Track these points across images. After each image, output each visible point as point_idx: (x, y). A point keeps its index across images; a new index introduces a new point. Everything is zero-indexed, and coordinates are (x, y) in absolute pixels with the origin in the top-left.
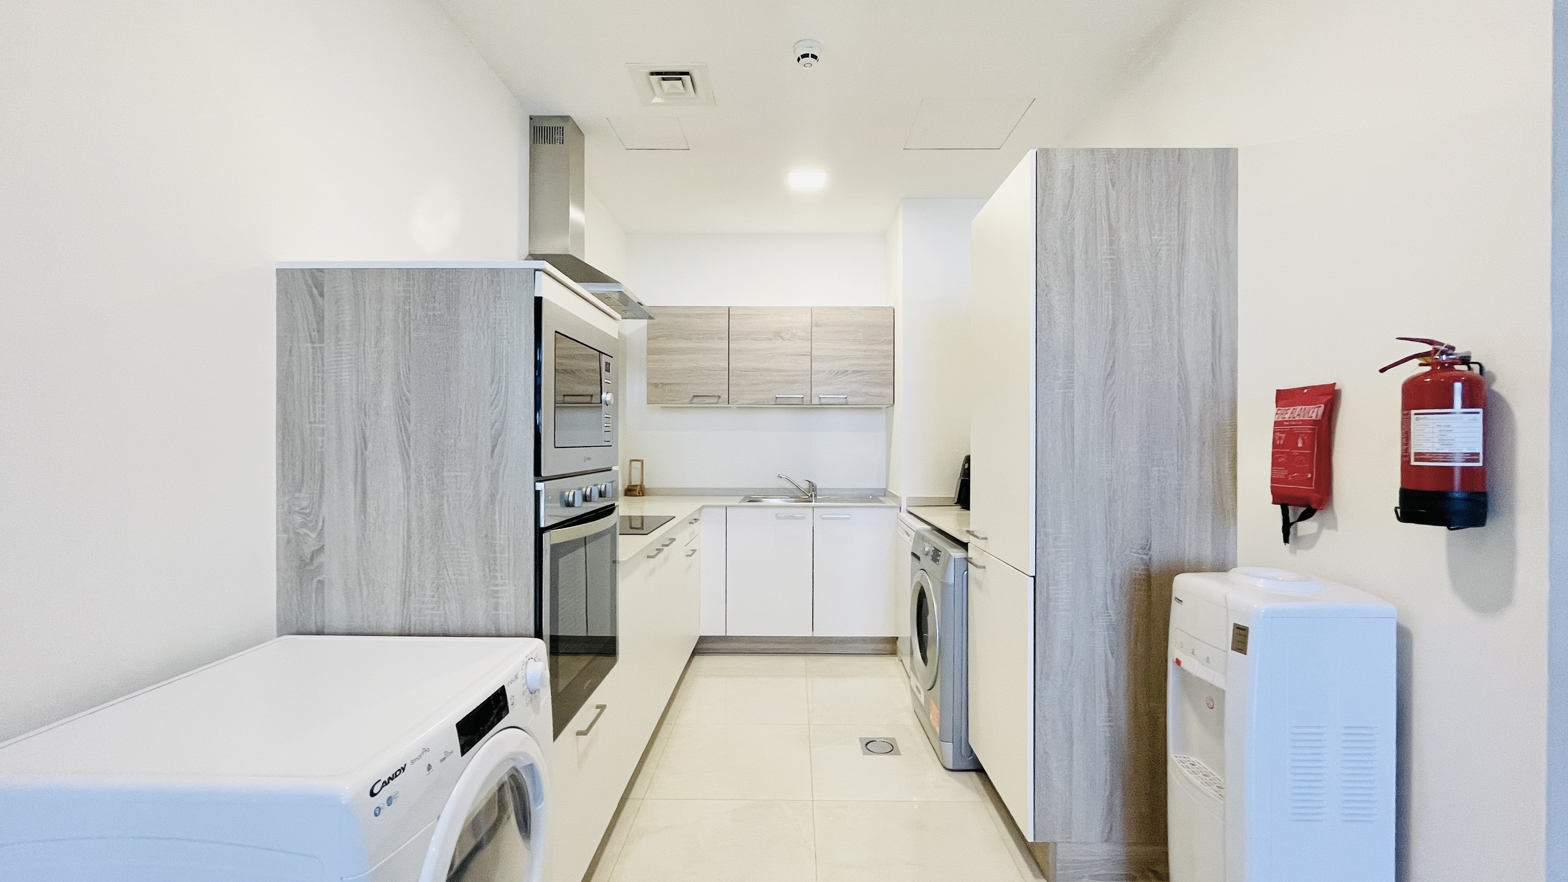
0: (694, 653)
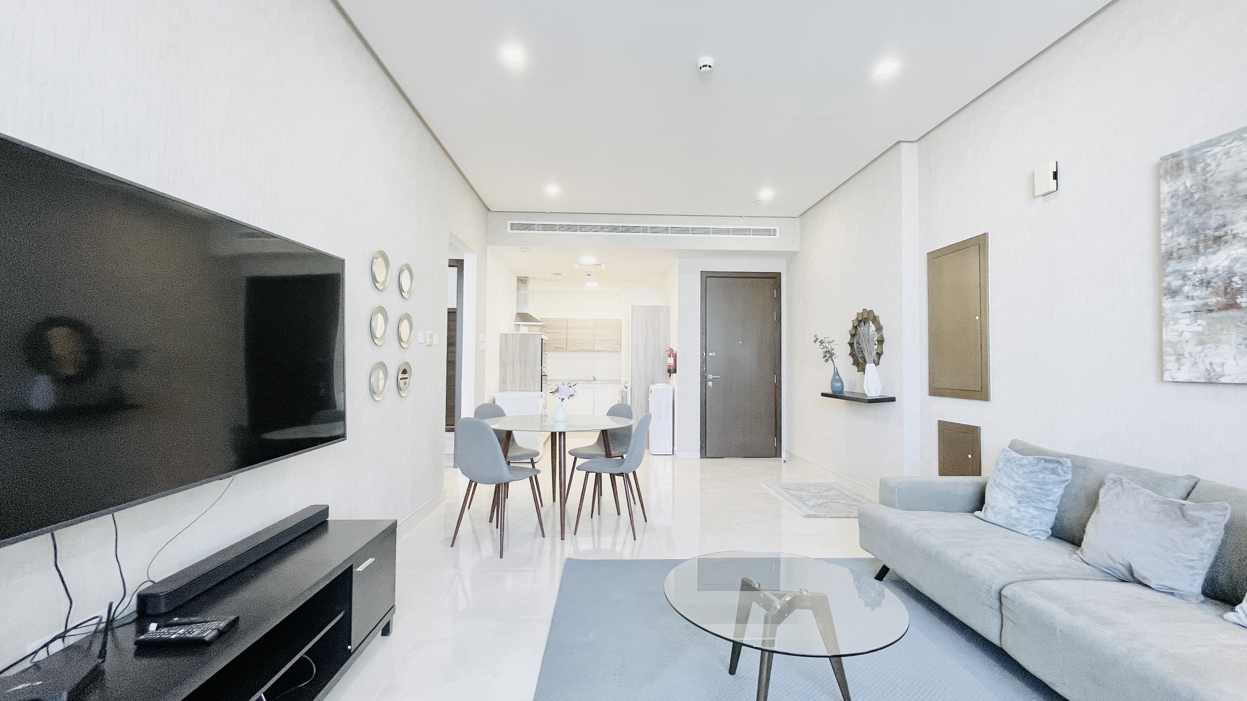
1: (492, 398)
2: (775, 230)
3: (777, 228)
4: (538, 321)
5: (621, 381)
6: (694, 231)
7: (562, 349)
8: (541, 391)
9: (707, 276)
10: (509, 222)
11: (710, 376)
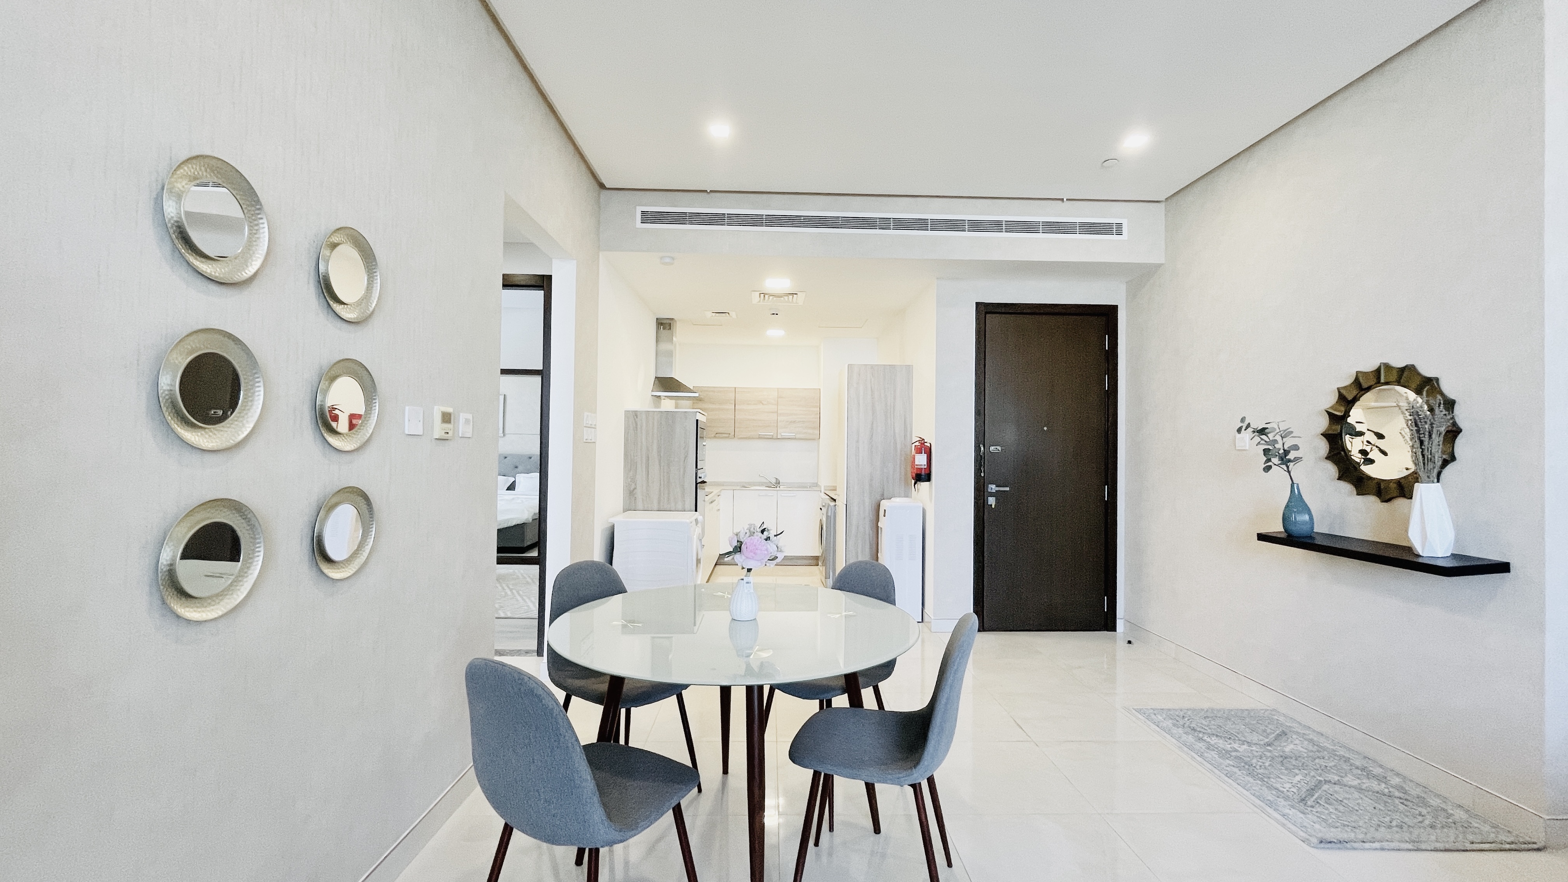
0: (716, 565)
1: (610, 525)
2: (1119, 225)
3: (1125, 222)
4: (690, 391)
5: (820, 487)
6: (976, 226)
7: (727, 435)
8: (696, 510)
9: (985, 311)
10: (640, 209)
11: (993, 488)
